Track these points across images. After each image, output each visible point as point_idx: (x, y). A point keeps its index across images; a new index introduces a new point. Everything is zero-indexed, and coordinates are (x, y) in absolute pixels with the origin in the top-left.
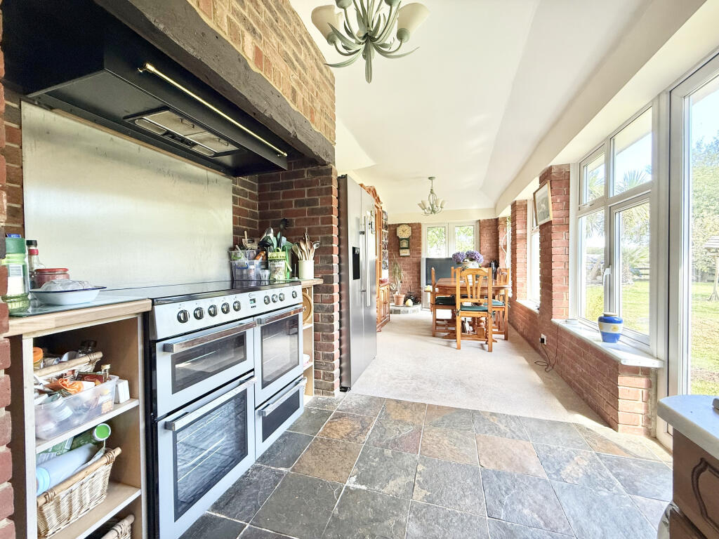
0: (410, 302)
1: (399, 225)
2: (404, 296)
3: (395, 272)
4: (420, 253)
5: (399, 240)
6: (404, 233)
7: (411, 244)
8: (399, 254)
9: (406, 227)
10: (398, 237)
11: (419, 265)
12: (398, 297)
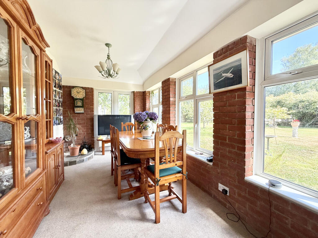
0: (85, 151)
1: (73, 87)
2: (79, 147)
3: (70, 127)
4: (93, 111)
5: (74, 100)
6: (78, 94)
7: (84, 103)
8: (74, 111)
9: (80, 90)
10: (73, 97)
11: (92, 120)
12: (73, 149)
